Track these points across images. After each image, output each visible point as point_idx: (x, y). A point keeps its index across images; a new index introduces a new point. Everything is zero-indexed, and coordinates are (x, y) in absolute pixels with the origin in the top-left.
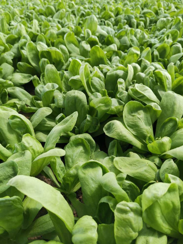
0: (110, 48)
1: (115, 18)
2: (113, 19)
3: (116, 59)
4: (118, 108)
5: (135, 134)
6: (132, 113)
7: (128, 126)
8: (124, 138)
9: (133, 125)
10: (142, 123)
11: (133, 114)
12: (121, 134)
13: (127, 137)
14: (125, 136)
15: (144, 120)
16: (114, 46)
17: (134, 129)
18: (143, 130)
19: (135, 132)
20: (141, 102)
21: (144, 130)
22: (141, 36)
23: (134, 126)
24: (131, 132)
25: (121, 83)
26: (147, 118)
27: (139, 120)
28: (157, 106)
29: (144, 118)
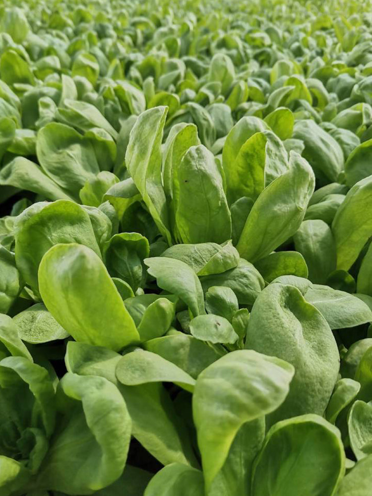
0: (44, 62)
1: (74, 27)
2: (70, 30)
3: (53, 78)
4: (30, 141)
5: (63, 186)
6: (59, 148)
7: (50, 171)
8: (35, 185)
9: (58, 168)
10: (75, 164)
11: (61, 151)
12: (26, 177)
13: (39, 184)
14: (36, 182)
15: (81, 161)
16: (54, 60)
17: (62, 176)
18: (78, 177)
19: (63, 182)
20: (76, 128)
21: (81, 178)
22: (113, 50)
23: (61, 171)
24: (54, 181)
25: (46, 106)
26: (87, 157)
27: (70, 159)
28: (105, 134)
29: (80, 156)
